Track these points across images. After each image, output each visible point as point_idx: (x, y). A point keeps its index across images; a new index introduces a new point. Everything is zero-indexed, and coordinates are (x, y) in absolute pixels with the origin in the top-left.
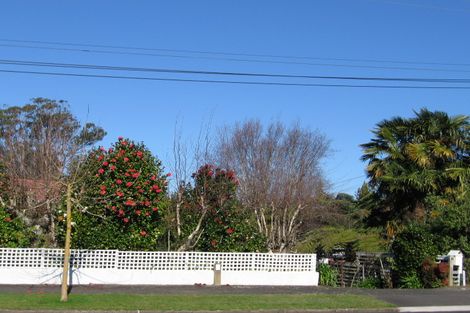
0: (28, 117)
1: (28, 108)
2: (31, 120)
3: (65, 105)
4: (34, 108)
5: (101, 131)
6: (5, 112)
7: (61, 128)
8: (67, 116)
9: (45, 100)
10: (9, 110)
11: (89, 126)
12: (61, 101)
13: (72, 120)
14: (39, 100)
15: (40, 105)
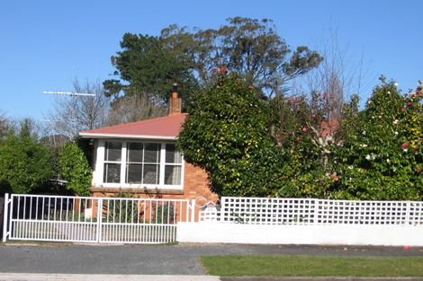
0: (226, 41)
1: (224, 31)
2: (230, 46)
3: (269, 25)
4: (232, 30)
5: (317, 55)
6: (196, 36)
7: (266, 54)
8: (273, 39)
9: (245, 20)
10: (201, 34)
11: (300, 50)
12: (265, 21)
13: (279, 43)
14: (236, 20)
15: (238, 26)
